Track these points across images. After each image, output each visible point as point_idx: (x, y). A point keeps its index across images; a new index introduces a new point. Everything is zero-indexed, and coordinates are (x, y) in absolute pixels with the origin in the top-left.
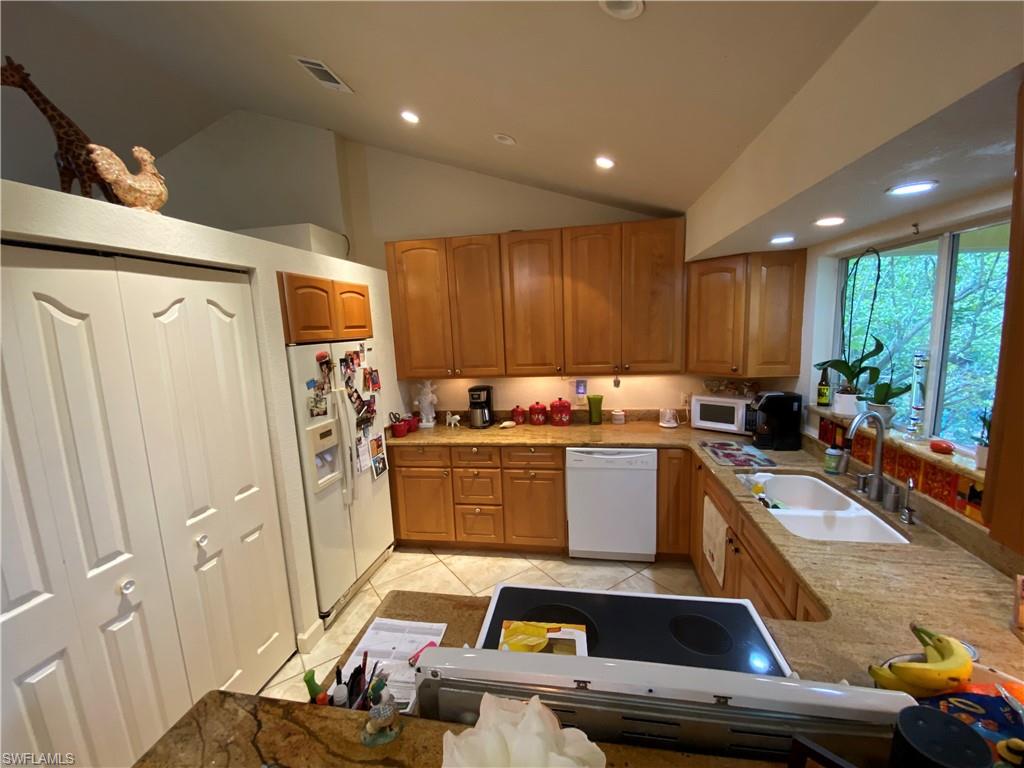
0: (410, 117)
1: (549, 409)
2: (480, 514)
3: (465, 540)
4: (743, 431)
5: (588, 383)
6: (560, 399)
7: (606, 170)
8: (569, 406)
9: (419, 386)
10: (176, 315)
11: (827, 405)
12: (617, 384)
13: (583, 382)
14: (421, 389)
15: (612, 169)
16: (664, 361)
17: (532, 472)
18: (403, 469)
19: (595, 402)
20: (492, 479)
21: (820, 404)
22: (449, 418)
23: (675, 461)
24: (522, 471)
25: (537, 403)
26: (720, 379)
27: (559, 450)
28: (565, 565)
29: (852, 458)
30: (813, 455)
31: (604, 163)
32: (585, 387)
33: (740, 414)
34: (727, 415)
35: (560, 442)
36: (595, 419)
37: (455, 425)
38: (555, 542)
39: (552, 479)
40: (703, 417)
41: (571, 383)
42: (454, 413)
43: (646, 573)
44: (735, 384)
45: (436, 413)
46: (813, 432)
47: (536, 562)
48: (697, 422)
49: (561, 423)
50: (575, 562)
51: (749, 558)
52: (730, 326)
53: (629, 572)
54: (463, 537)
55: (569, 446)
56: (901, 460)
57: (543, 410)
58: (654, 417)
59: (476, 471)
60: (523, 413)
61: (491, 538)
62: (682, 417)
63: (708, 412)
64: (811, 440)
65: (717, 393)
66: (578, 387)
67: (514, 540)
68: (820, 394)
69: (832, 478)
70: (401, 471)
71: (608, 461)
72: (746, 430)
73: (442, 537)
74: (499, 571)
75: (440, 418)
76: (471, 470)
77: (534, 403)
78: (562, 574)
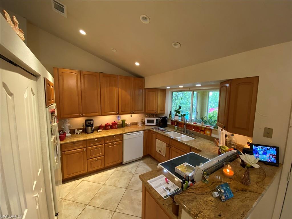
0: (83, 32)
1: (111, 124)
2: (98, 160)
3: (92, 170)
4: (156, 125)
5: (121, 117)
6: (114, 121)
7: (138, 66)
8: (117, 123)
9: (63, 121)
10: (27, 95)
11: (171, 118)
12: (131, 116)
13: (119, 116)
14: (64, 122)
15: (139, 66)
16: (141, 110)
17: (114, 143)
18: (66, 152)
19: (123, 121)
20: (101, 148)
21: (170, 118)
22: (76, 131)
23: (146, 133)
24: (111, 143)
25: (108, 123)
26: (150, 114)
27: (121, 135)
28: (122, 167)
29: (179, 127)
30: (170, 127)
31: (137, 64)
32: (120, 117)
33: (155, 121)
34: (152, 121)
35: (121, 133)
36: (123, 126)
37: (80, 133)
38: (120, 161)
39: (119, 144)
40: (148, 123)
41: (116, 117)
42: (78, 129)
43: (141, 161)
44: (153, 115)
45: (70, 130)
46: (169, 123)
47: (115, 169)
48: (147, 124)
49: (115, 128)
50: (124, 165)
51: (174, 148)
52: (155, 103)
53: (138, 163)
54: (90, 170)
55: (124, 133)
56: (189, 126)
57: (110, 125)
58: (136, 124)
59: (96, 147)
60: (103, 126)
61: (101, 167)
62: (143, 123)
63: (149, 121)
64: (169, 125)
65: (149, 117)
66: (118, 118)
67: (108, 165)
68: (170, 116)
69: (177, 131)
70: (65, 153)
71: (134, 136)
72: (157, 124)
73: (83, 172)
74: (106, 176)
75: (73, 132)
76: (94, 147)
77: (107, 123)
78: (124, 169)
